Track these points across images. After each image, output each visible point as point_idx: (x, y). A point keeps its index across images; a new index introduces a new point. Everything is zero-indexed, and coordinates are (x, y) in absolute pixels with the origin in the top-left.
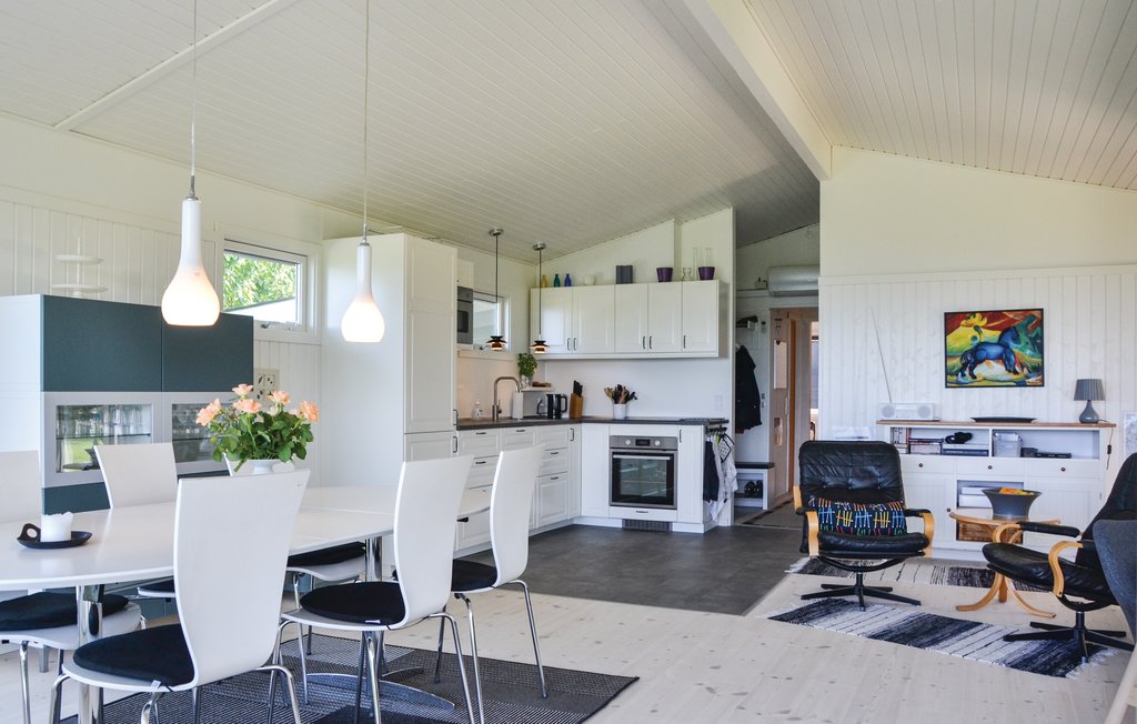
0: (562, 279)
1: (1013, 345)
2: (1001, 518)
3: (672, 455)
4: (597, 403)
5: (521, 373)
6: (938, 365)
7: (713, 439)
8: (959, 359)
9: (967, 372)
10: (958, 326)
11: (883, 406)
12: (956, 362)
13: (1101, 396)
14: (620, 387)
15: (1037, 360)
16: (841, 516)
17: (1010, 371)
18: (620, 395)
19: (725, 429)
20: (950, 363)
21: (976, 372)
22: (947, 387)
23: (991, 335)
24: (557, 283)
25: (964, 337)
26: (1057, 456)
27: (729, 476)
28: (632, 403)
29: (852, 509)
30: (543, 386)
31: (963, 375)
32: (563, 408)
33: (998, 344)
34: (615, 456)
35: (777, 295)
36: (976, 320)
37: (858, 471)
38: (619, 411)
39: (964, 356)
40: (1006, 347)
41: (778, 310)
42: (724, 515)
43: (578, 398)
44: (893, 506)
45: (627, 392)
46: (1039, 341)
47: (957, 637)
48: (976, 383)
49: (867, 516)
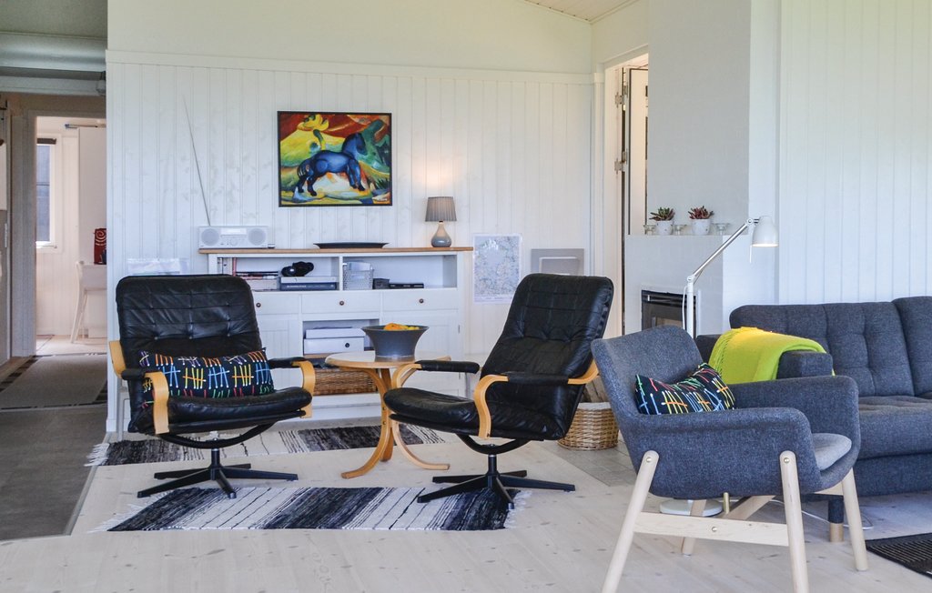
1: (358, 155)
2: (385, 360)
6: (270, 177)
8: (295, 171)
9: (305, 187)
10: (295, 130)
11: (202, 230)
12: (292, 175)
13: (452, 217)
15: (385, 174)
16: (190, 375)
17: (354, 187)
20: (285, 175)
21: (316, 187)
22: (281, 205)
23: (333, 143)
25: (301, 144)
26: (412, 286)
29: (203, 366)
31: (301, 191)
33: (342, 153)
36: (316, 123)
37: (200, 314)
39: (301, 167)
40: (350, 157)
44: (253, 355)
46: (386, 152)
47: (367, 509)
48: (316, 201)
49: (223, 372)
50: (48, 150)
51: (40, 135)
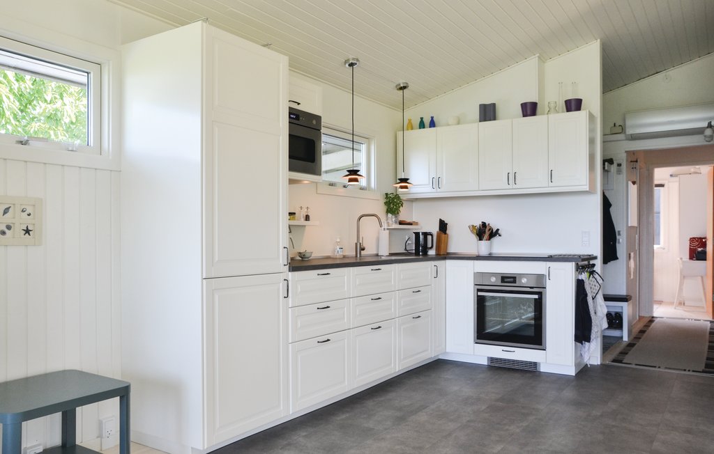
0: (427, 121)
3: (540, 294)
4: (462, 240)
5: (388, 211)
7: (584, 276)
14: (484, 224)
18: (485, 232)
19: (594, 265)
24: (422, 125)
27: (599, 314)
28: (496, 240)
30: (410, 224)
32: (429, 245)
34: (480, 294)
35: (634, 138)
38: (484, 247)
41: (634, 153)
42: (593, 354)
43: (443, 235)
45: (491, 229)
50: (660, 191)
51: (656, 182)
